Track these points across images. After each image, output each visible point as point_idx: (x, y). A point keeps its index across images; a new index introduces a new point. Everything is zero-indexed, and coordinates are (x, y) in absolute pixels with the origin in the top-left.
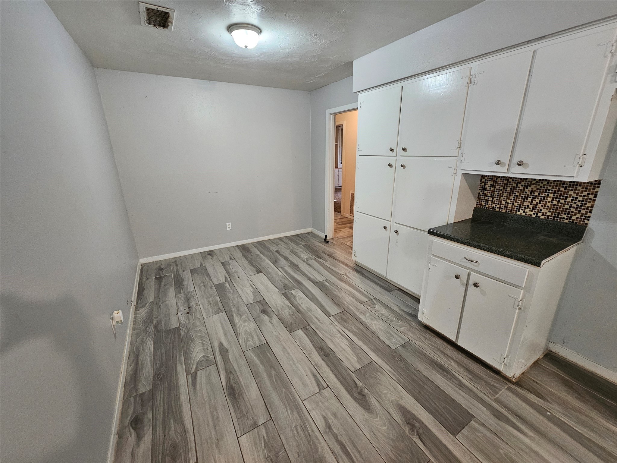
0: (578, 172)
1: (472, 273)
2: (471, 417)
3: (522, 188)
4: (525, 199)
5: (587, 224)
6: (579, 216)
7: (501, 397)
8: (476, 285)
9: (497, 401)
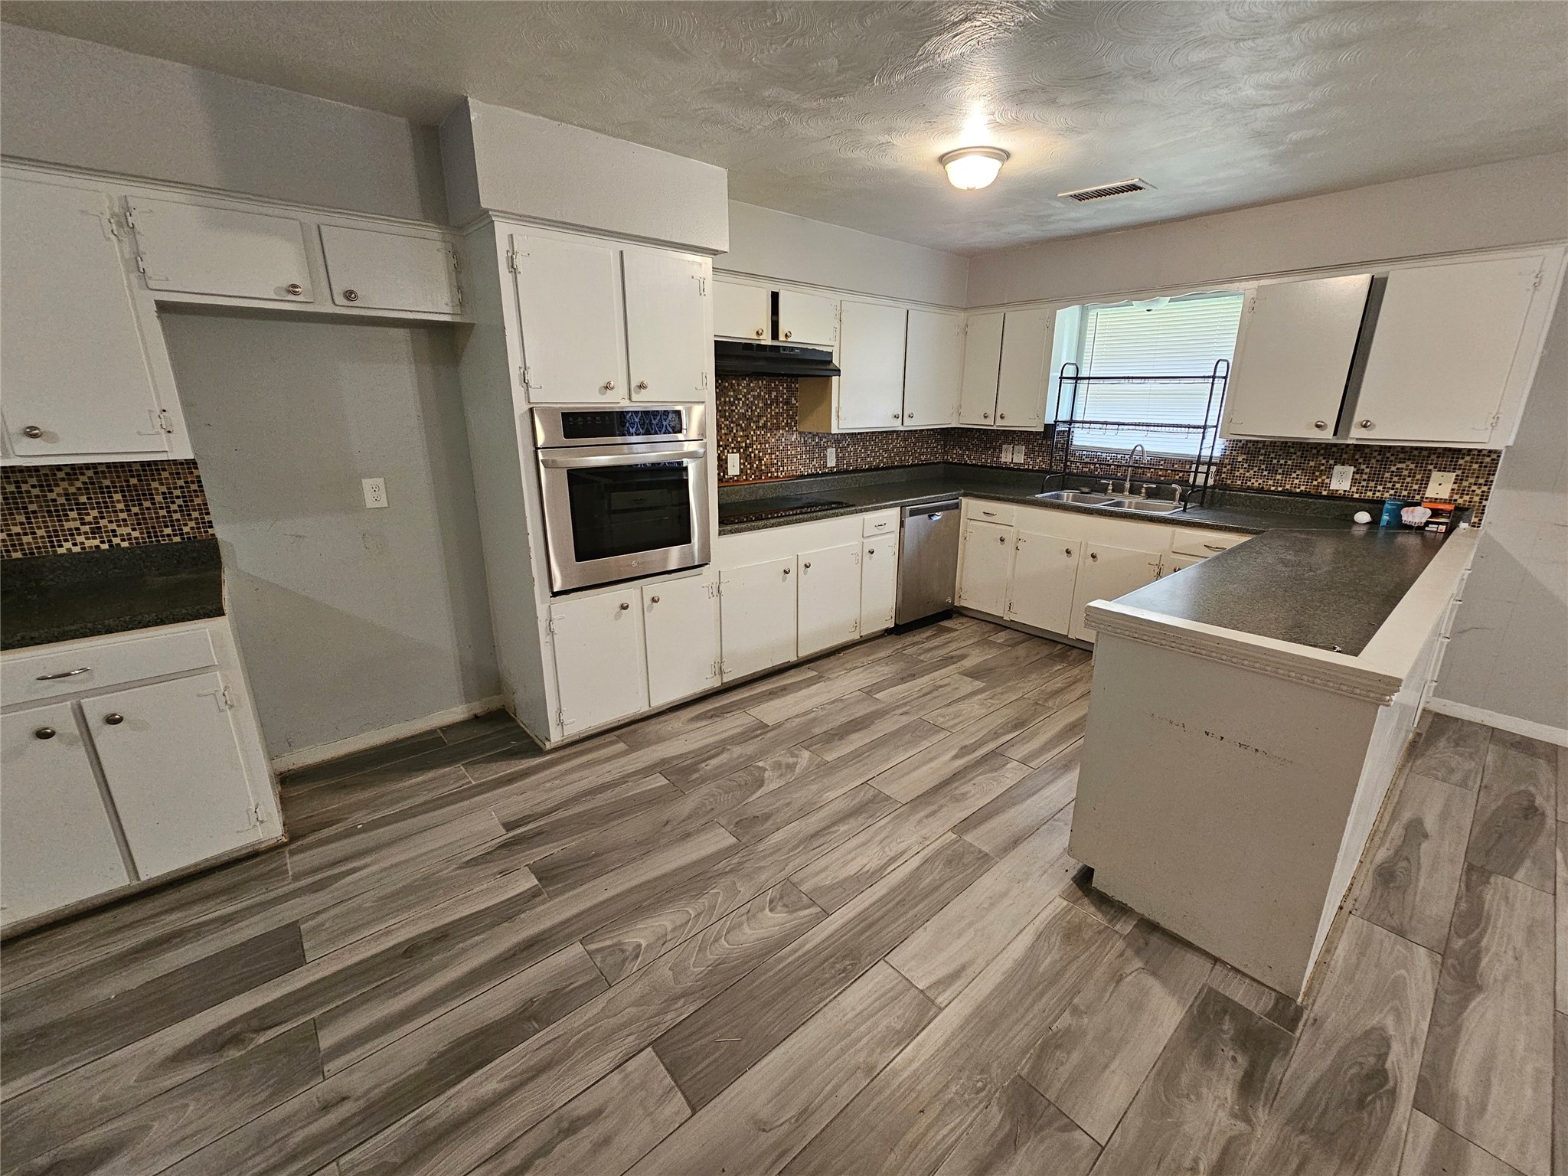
0: (169, 441)
1: (82, 701)
2: (294, 926)
3: (36, 491)
4: (61, 515)
5: (213, 535)
6: (192, 524)
7: (297, 869)
8: (112, 720)
9: (296, 878)
